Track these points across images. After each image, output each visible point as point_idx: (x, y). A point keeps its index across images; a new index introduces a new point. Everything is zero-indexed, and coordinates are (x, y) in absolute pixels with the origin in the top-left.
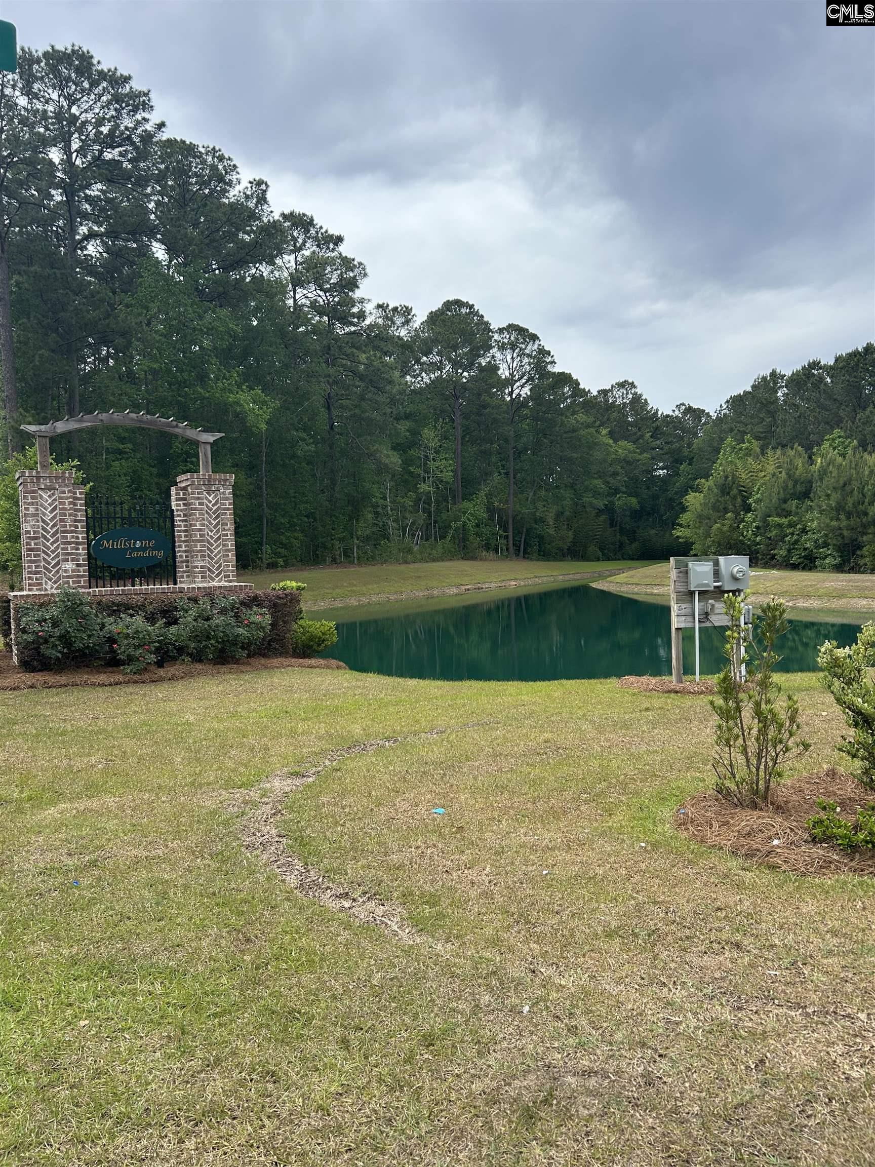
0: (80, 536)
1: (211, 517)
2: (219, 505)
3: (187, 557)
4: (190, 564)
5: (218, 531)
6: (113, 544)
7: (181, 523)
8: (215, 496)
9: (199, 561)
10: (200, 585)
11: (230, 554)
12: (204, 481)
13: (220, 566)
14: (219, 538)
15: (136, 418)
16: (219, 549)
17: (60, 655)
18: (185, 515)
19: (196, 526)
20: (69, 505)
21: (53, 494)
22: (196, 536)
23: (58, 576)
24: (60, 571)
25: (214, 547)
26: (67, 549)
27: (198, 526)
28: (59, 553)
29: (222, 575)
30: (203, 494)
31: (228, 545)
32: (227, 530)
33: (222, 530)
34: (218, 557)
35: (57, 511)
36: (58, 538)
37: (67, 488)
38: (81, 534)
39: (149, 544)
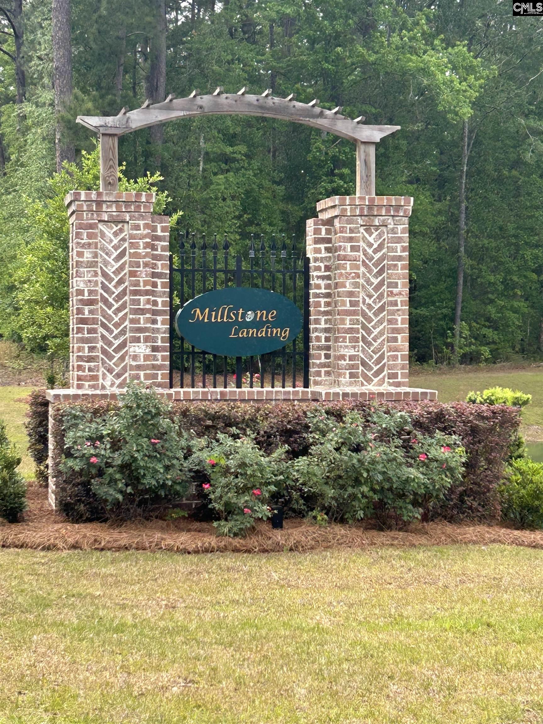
0: (159, 300)
1: (370, 271)
2: (385, 250)
3: (327, 339)
4: (331, 352)
5: (381, 297)
6: (210, 316)
7: (320, 282)
8: (380, 236)
9: (346, 347)
10: (349, 390)
11: (399, 337)
12: (362, 210)
13: (382, 357)
14: (382, 309)
15: (256, 103)
16: (381, 327)
17: (120, 497)
18: (327, 268)
19: (345, 287)
20: (145, 248)
21: (121, 230)
22: (344, 304)
23: (123, 365)
24: (127, 358)
25: (373, 323)
26: (138, 321)
27: (349, 288)
28: (125, 327)
29: (385, 372)
30: (359, 232)
31: (397, 320)
32: (397, 295)
33: (388, 295)
34: (379, 341)
35: (126, 258)
36: (125, 302)
37: (143, 220)
38: (160, 297)
39: (267, 317)
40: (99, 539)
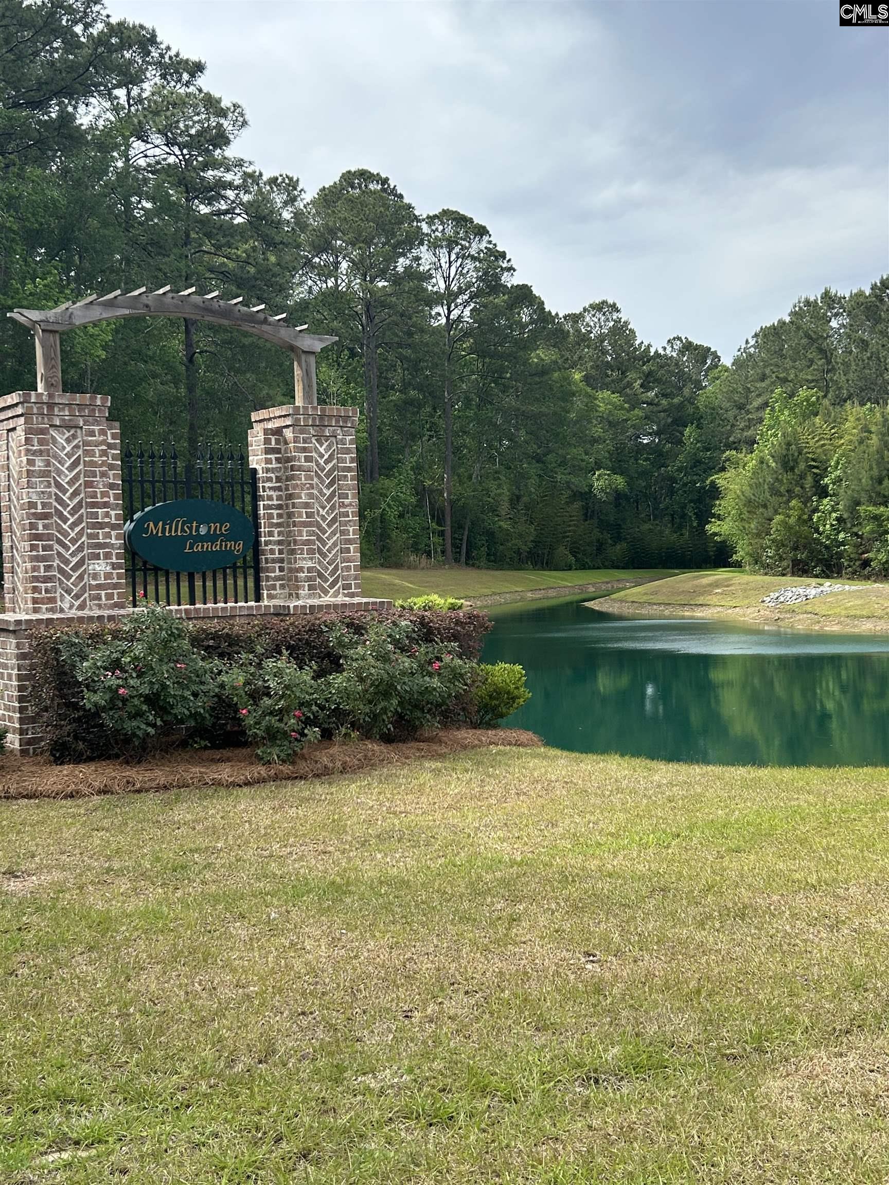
0: (113, 513)
1: (322, 482)
2: (335, 461)
3: (281, 552)
4: (285, 565)
5: (333, 508)
6: (164, 530)
7: (272, 493)
8: (329, 447)
9: (304, 559)
10: (310, 602)
11: (352, 547)
12: (314, 419)
13: (336, 569)
14: (334, 520)
15: (201, 304)
16: (335, 538)
17: (151, 730)
18: (278, 479)
19: (301, 498)
20: (101, 456)
21: (74, 436)
22: (300, 516)
23: (82, 584)
24: (86, 576)
25: (326, 535)
26: (96, 536)
27: (304, 499)
28: (83, 543)
29: (340, 583)
30: (311, 442)
31: (349, 531)
32: (347, 506)
33: (340, 506)
34: (333, 552)
35: (81, 467)
36: (82, 515)
37: (98, 425)
38: (113, 509)
39: (220, 529)
40: (131, 780)
